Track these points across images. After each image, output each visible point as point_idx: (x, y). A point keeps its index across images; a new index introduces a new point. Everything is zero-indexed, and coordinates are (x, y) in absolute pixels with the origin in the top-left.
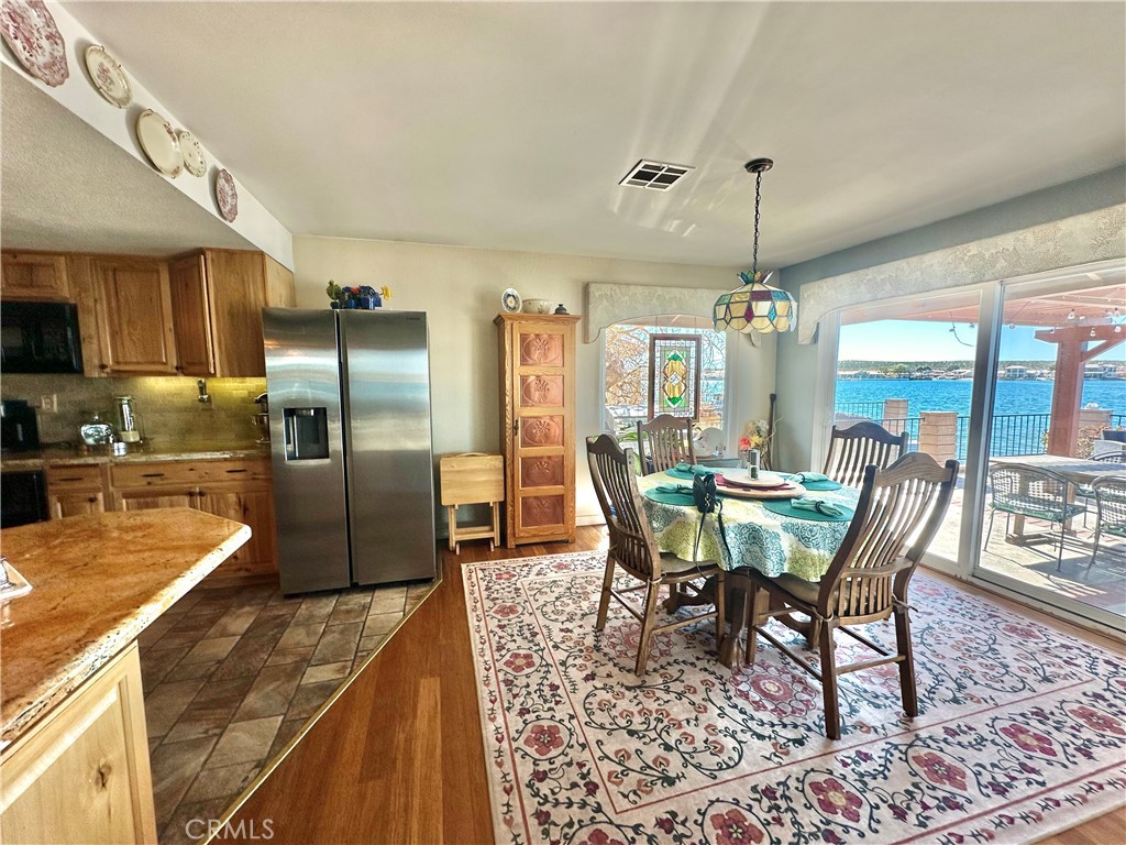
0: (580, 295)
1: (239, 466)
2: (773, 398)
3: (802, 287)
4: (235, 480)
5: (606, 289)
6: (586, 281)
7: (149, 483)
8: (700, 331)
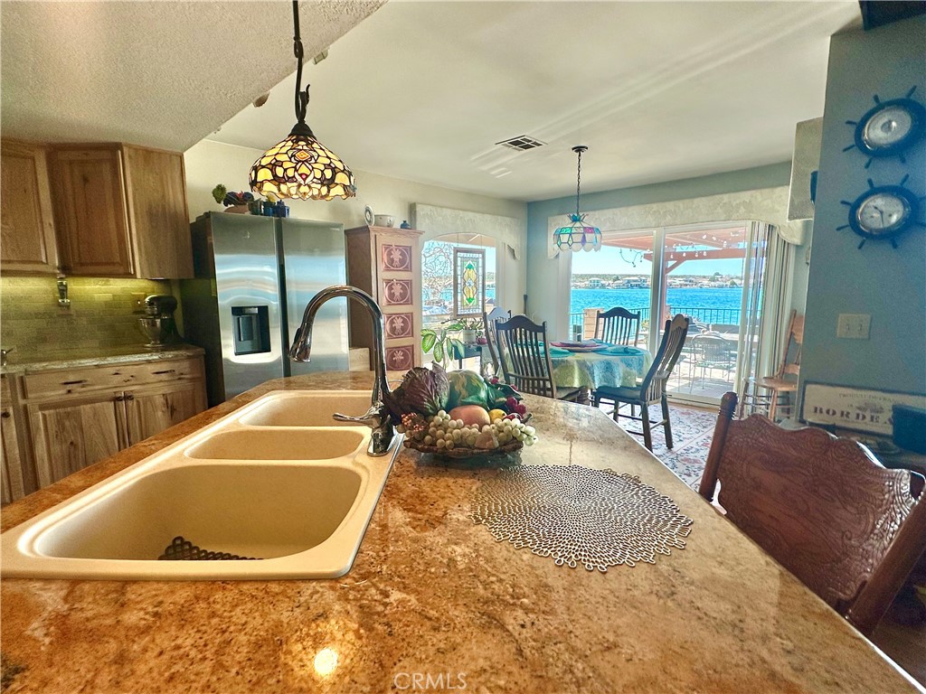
0: (407, 211)
1: (164, 367)
2: (526, 297)
3: (550, 219)
4: (161, 381)
5: (427, 209)
6: (413, 201)
7: (69, 391)
8: (483, 248)
